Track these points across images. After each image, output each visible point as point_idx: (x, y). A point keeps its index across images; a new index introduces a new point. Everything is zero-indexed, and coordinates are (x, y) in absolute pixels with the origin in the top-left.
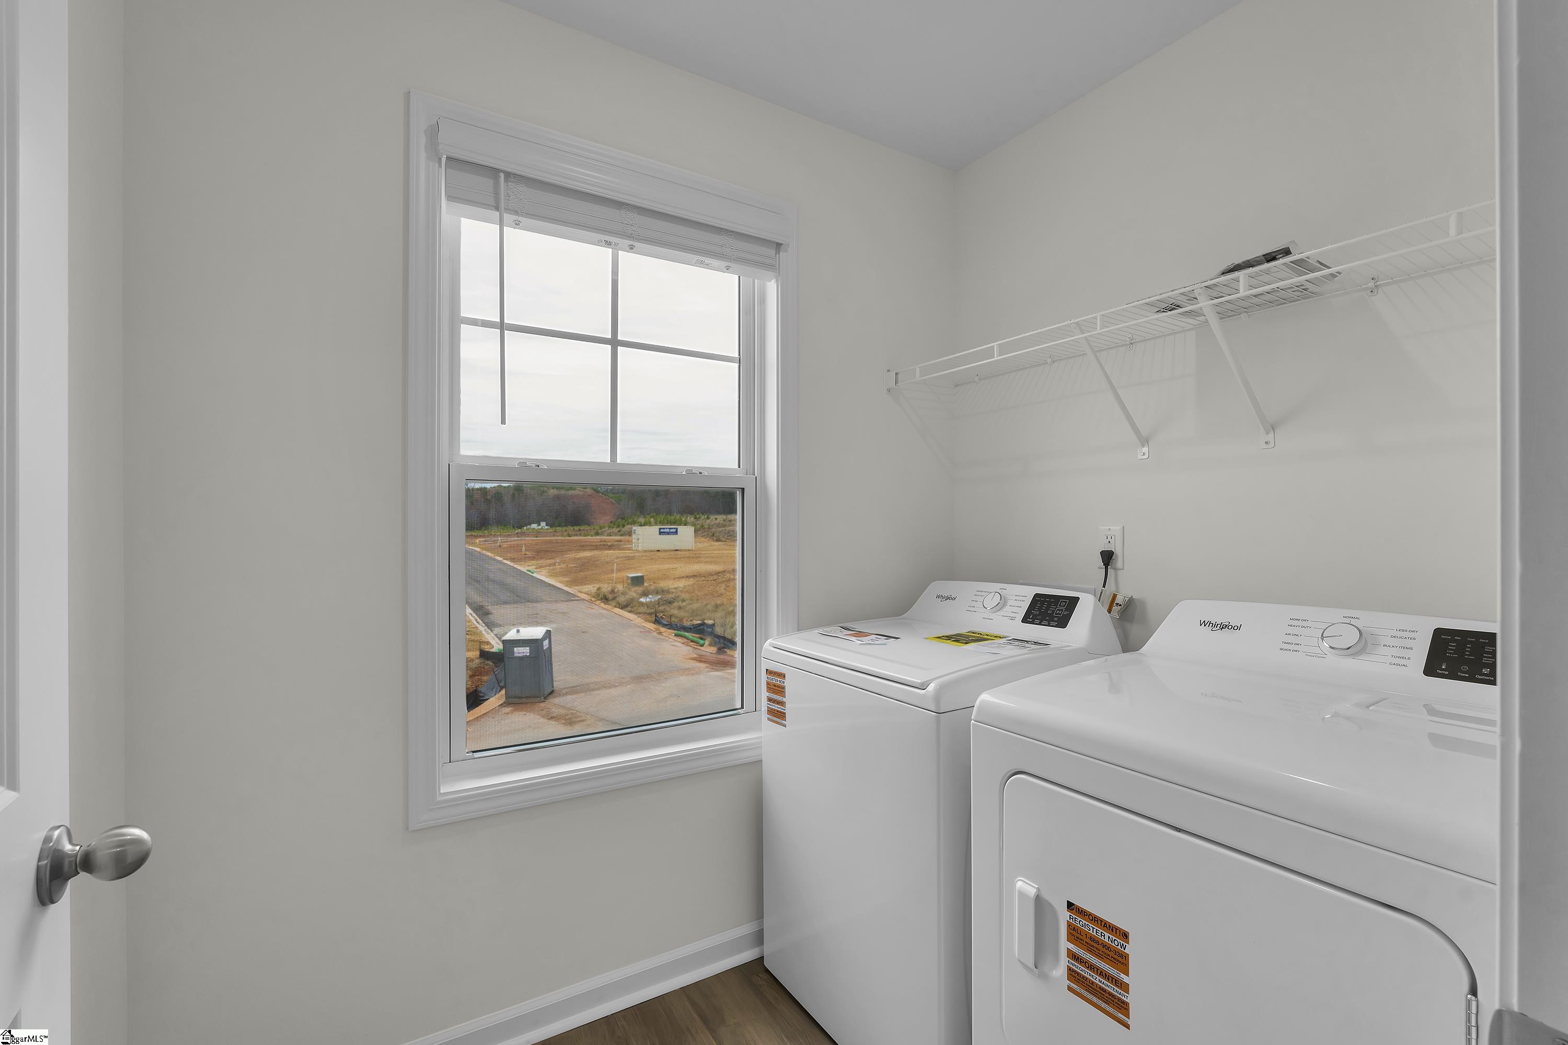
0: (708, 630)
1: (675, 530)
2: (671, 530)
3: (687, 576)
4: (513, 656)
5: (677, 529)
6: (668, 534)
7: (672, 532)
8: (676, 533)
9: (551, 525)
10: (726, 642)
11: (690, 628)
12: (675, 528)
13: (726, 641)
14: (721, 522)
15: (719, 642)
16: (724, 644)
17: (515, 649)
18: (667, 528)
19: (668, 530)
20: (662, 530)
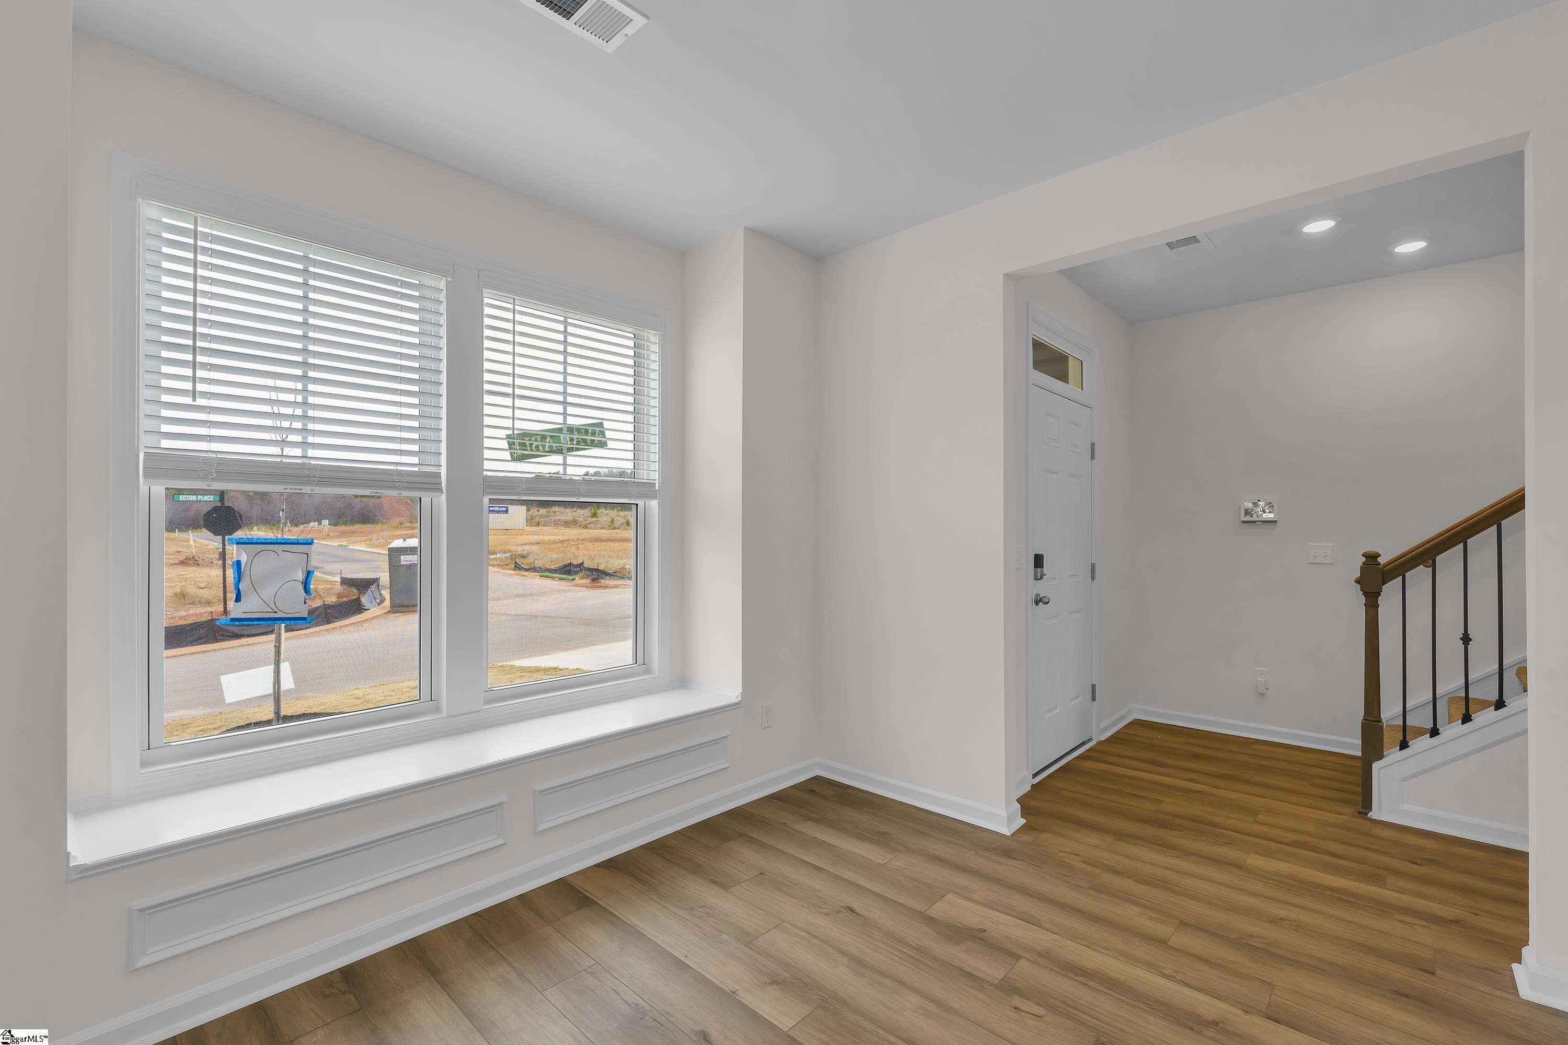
0: (575, 569)
1: (505, 509)
2: (501, 509)
3: (531, 543)
4: (398, 564)
5: (507, 507)
6: (498, 513)
7: (502, 511)
8: (507, 511)
9: (334, 524)
10: (599, 574)
11: (556, 570)
12: (505, 507)
13: (599, 572)
14: (544, 513)
15: (592, 574)
16: (598, 575)
17: (402, 557)
18: (496, 507)
19: (498, 509)
20: (491, 509)
